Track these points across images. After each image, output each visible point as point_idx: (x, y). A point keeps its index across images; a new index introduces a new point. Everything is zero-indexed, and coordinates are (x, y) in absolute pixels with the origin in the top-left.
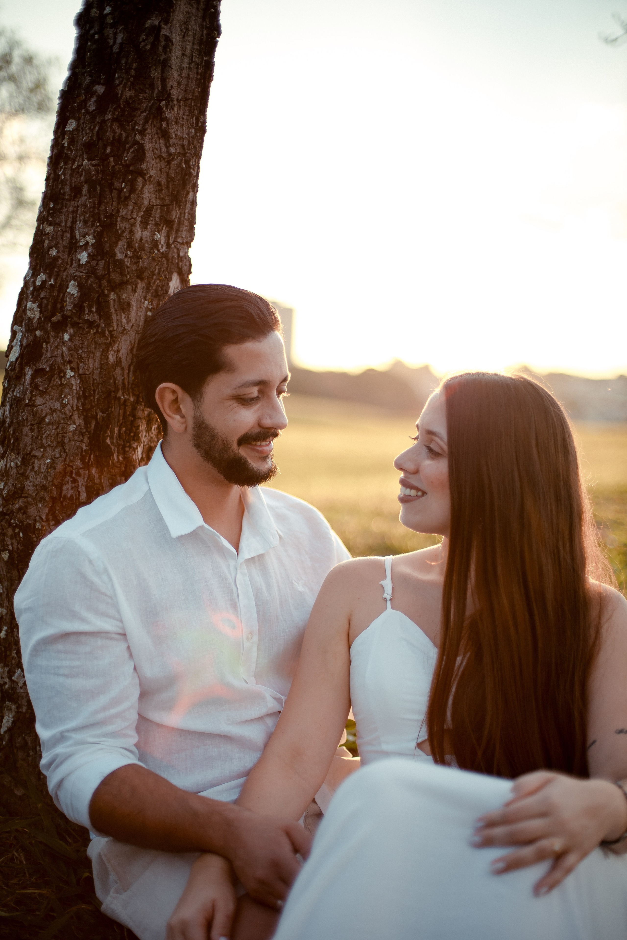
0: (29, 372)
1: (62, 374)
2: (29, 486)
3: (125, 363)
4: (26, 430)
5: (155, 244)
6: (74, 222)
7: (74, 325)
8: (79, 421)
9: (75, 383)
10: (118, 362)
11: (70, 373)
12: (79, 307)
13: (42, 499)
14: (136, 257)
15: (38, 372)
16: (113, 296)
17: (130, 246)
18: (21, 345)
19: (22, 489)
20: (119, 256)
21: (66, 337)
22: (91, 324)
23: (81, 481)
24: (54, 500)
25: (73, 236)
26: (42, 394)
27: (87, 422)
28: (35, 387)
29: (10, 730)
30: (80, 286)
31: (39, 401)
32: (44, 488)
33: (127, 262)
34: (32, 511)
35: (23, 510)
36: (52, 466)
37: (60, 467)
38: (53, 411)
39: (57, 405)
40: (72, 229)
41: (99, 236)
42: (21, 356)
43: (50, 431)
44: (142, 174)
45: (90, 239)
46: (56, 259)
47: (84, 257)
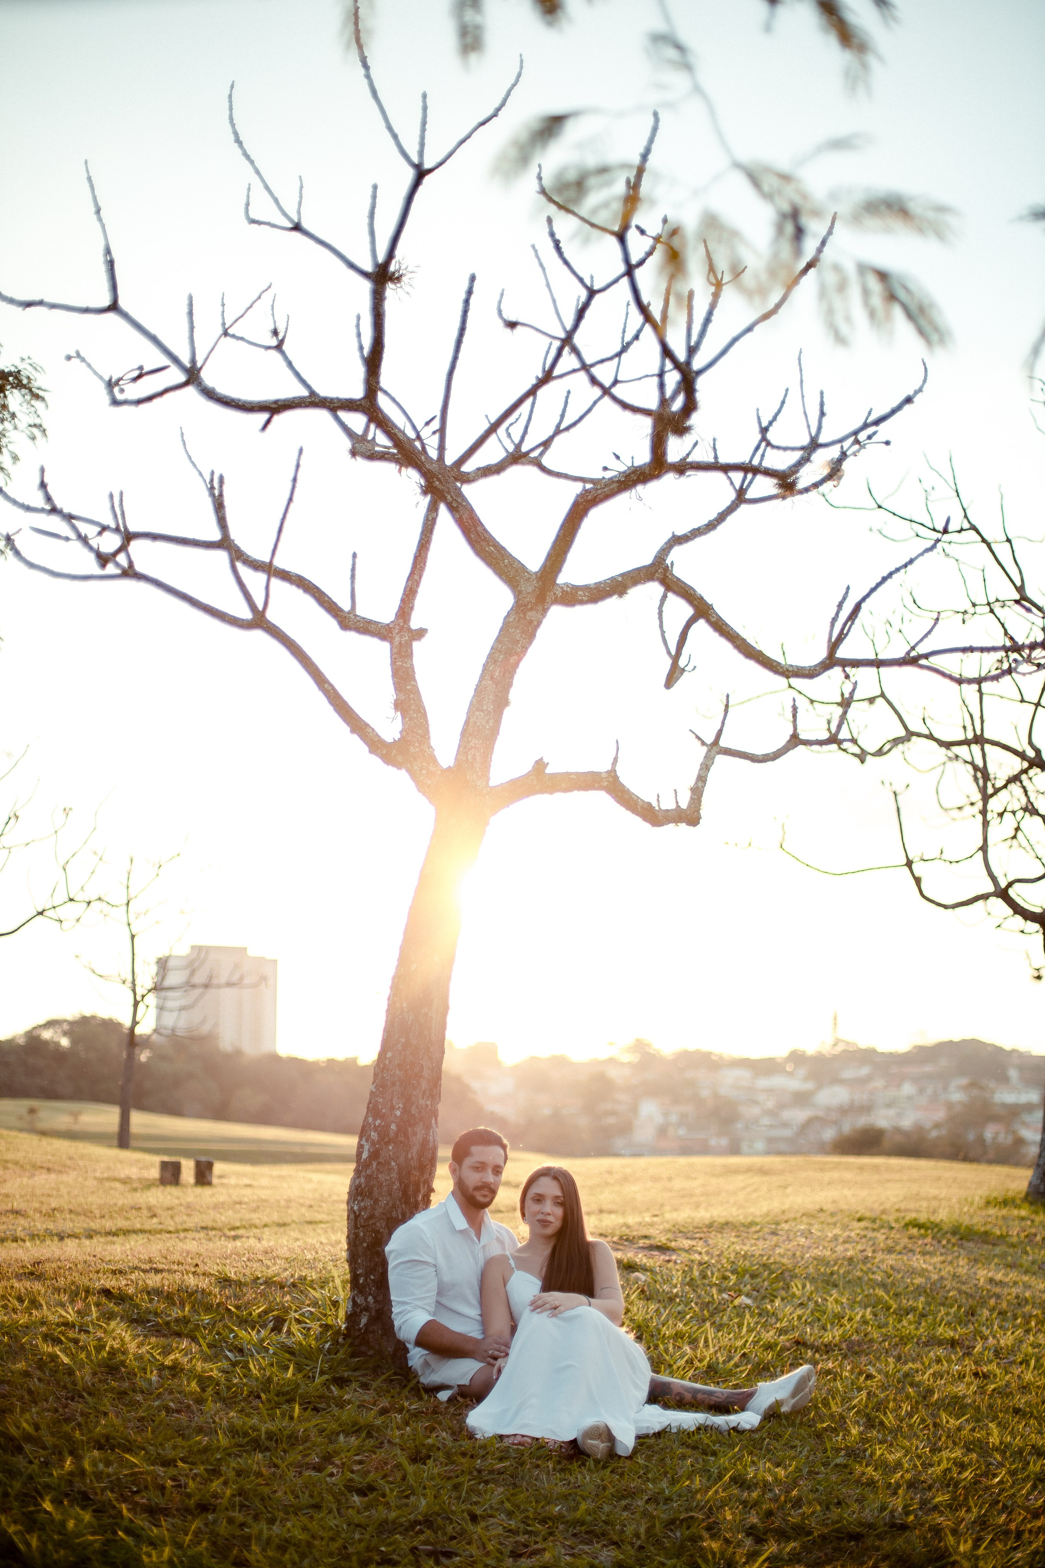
0: (374, 1164)
1: (389, 1164)
2: (377, 1214)
3: (415, 1158)
4: (375, 1189)
5: (427, 1106)
6: (392, 1097)
7: (394, 1142)
8: (398, 1184)
9: (396, 1167)
10: (412, 1158)
11: (393, 1164)
12: (397, 1135)
13: (383, 1219)
14: (420, 1112)
15: (379, 1163)
16: (410, 1129)
17: (417, 1107)
18: (369, 1151)
19: (374, 1215)
20: (413, 1112)
21: (391, 1148)
22: (401, 1142)
23: (399, 1210)
24: (388, 1219)
25: (392, 1103)
26: (381, 1172)
27: (401, 1184)
28: (378, 1170)
29: (365, 1325)
30: (397, 1126)
31: (380, 1176)
32: (383, 1214)
33: (417, 1115)
34: (378, 1224)
35: (374, 1224)
36: (387, 1204)
37: (391, 1204)
38: (386, 1180)
39: (388, 1178)
40: (391, 1100)
41: (404, 1104)
42: (369, 1156)
43: (385, 1189)
44: (422, 1077)
45: (401, 1105)
46: (385, 1114)
47: (398, 1113)
